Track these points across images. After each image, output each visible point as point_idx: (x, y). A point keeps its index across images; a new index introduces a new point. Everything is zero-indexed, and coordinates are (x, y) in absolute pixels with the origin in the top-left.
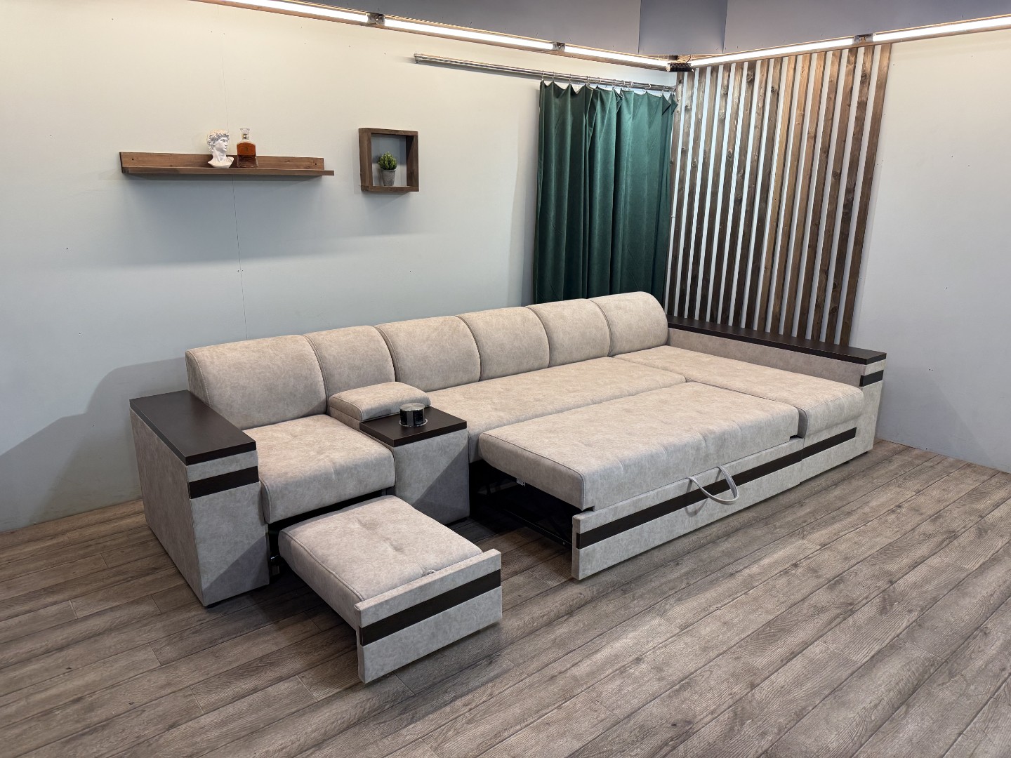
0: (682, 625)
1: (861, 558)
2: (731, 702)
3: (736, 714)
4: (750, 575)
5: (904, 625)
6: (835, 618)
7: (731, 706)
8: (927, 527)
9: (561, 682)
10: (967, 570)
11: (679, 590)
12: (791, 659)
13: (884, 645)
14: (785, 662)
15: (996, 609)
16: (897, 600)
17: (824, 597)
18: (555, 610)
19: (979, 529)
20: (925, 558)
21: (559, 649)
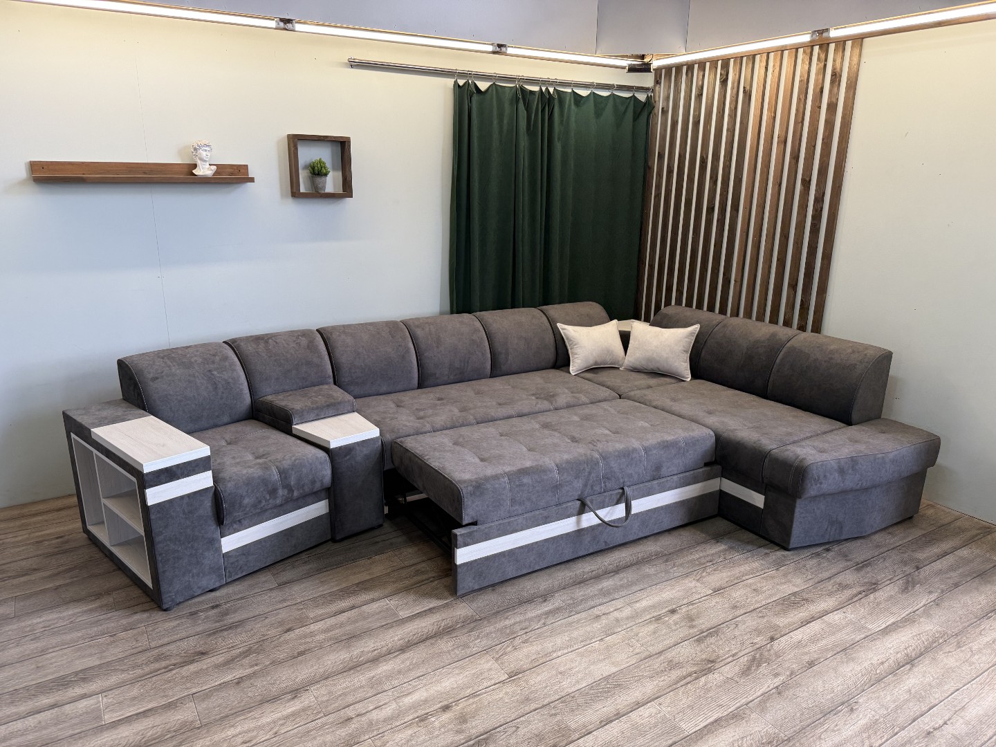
0: (512, 672)
1: (752, 608)
4: (617, 620)
5: (759, 693)
6: (685, 678)
8: (849, 577)
9: (353, 726)
10: (869, 630)
11: (531, 631)
12: (611, 721)
13: (726, 713)
14: (603, 724)
15: (879, 681)
16: (768, 661)
17: (687, 651)
18: (390, 645)
19: (908, 582)
20: (826, 613)
21: (372, 688)
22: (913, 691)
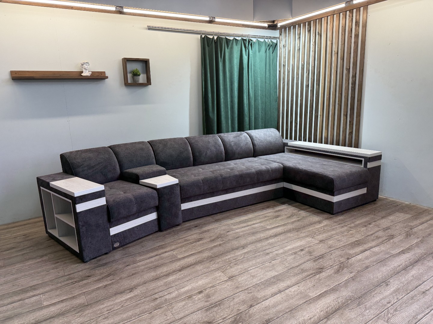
0: (230, 277)
1: (338, 247)
2: (236, 314)
3: (235, 320)
4: (277, 254)
5: (344, 280)
6: (309, 275)
7: (235, 316)
8: (380, 234)
9: (158, 301)
10: (392, 253)
11: (238, 260)
12: (277, 294)
13: (329, 289)
14: (273, 295)
15: (398, 273)
16: (347, 267)
17: (309, 265)
18: (174, 269)
19: (407, 234)
20: (372, 248)
21: (166, 286)
22: (414, 276)
